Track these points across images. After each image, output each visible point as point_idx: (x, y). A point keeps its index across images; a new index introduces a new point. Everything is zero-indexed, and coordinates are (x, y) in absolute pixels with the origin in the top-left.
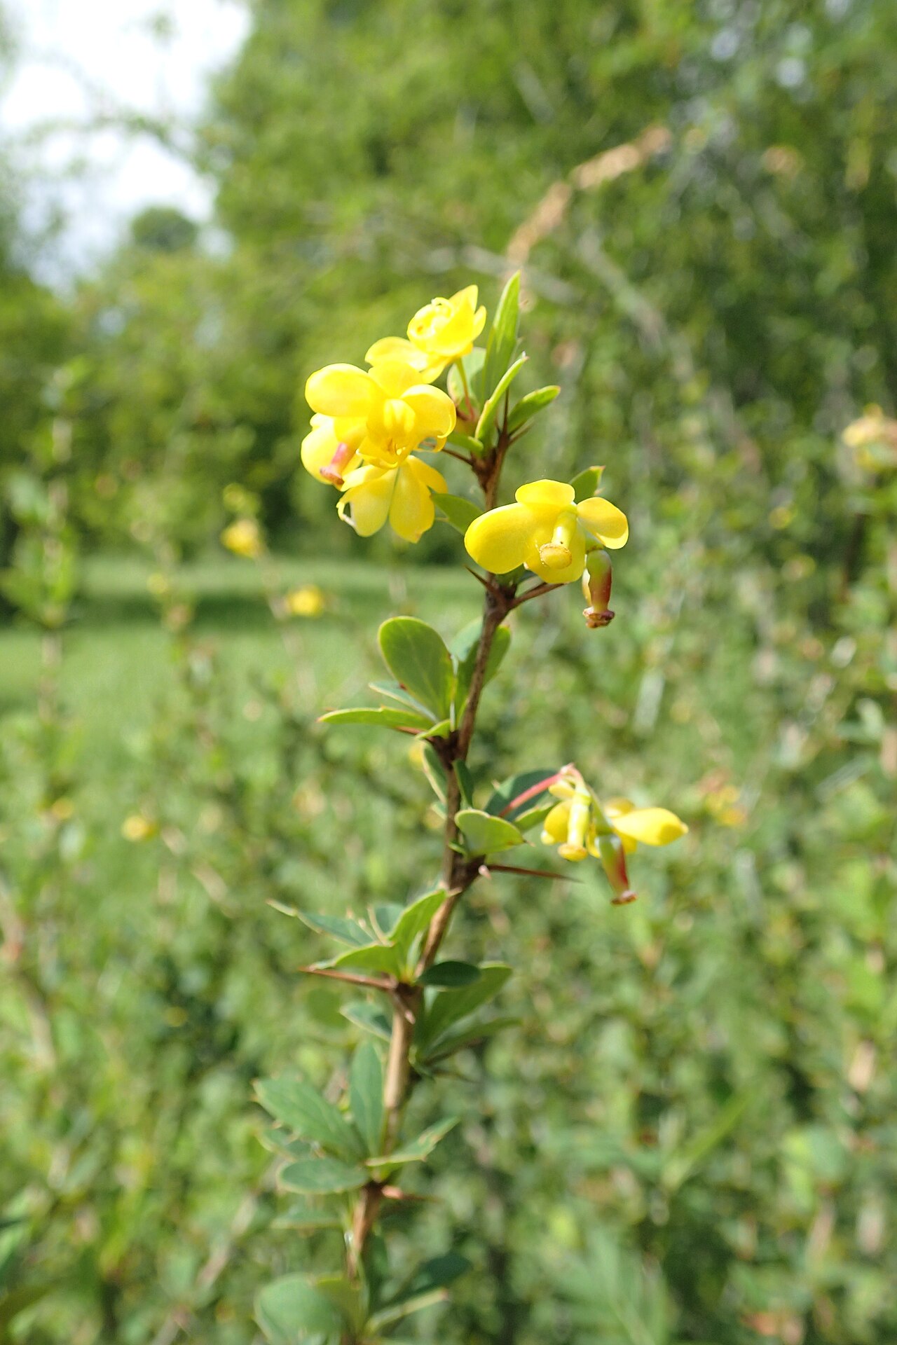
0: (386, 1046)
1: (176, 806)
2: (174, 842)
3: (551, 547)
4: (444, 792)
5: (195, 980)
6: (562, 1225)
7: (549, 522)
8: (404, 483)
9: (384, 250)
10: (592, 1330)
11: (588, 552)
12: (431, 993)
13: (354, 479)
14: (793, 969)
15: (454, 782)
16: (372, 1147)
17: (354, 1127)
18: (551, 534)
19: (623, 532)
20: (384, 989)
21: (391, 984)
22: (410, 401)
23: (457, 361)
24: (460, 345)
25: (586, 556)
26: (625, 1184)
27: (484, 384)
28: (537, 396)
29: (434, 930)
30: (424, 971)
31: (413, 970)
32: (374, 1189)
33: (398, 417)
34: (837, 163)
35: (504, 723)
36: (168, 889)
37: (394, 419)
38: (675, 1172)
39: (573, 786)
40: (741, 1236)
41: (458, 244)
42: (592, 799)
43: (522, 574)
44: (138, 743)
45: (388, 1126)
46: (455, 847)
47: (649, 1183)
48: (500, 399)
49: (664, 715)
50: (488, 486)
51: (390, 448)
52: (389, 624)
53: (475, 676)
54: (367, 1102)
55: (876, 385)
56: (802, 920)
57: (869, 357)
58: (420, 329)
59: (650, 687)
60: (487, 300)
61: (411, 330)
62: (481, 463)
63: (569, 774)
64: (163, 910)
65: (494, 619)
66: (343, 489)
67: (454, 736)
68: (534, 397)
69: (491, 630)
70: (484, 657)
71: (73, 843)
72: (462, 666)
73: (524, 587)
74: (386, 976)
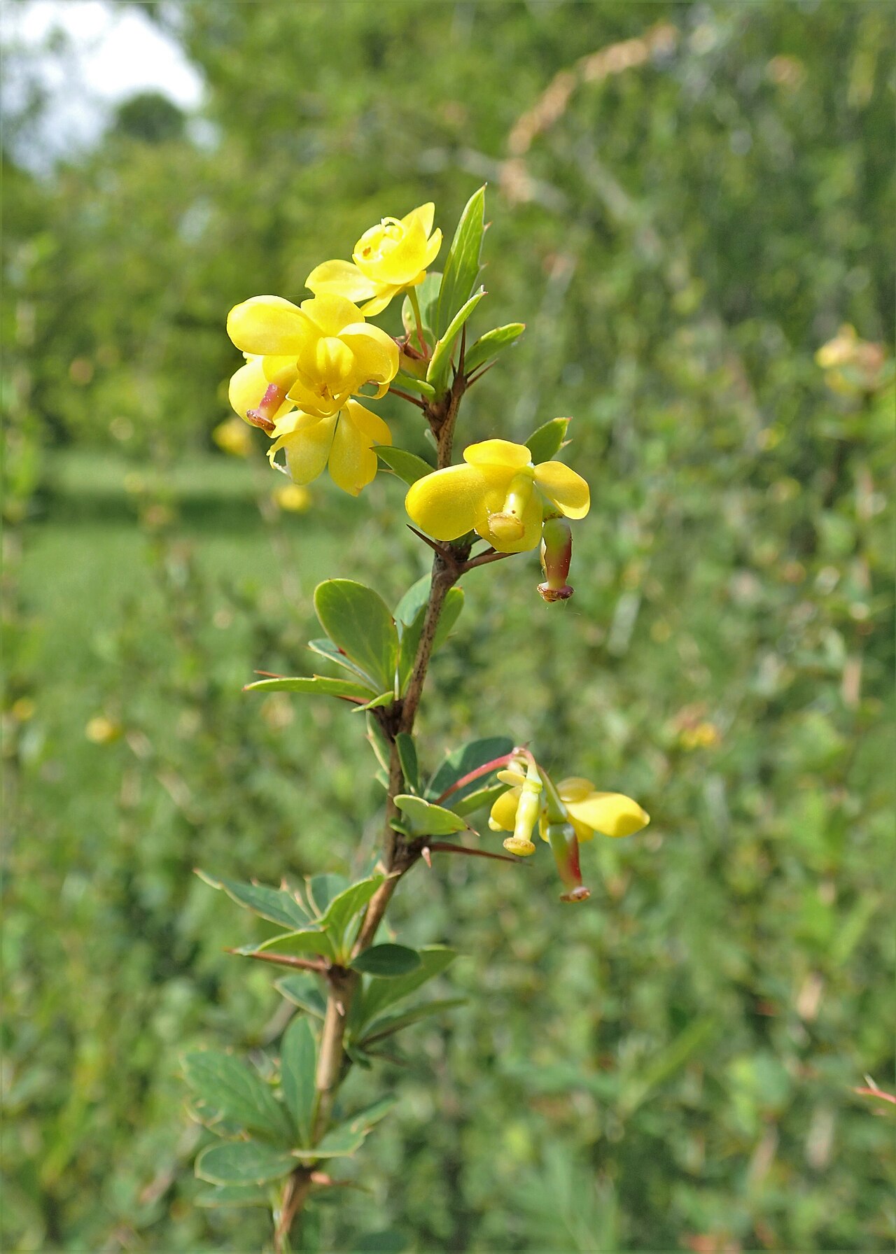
0: (321, 1024)
1: (144, 709)
2: (139, 746)
3: (501, 517)
4: (387, 763)
5: (155, 889)
6: (517, 1139)
7: (501, 483)
8: (344, 428)
9: (379, 146)
10: (543, 1243)
11: (545, 520)
12: (367, 978)
13: (286, 423)
14: (757, 898)
15: (395, 756)
16: (303, 1130)
17: (282, 1105)
18: (503, 499)
19: (586, 503)
20: (317, 971)
21: (325, 965)
22: (347, 340)
23: (406, 292)
24: (411, 272)
25: (543, 523)
26: (583, 1105)
27: (441, 313)
28: (499, 333)
29: (372, 910)
30: (360, 952)
31: (349, 952)
32: (302, 1173)
33: (333, 357)
34: (838, 77)
35: (478, 637)
36: (132, 793)
37: (328, 359)
38: (631, 1094)
39: (525, 768)
40: (690, 1154)
41: (453, 146)
42: (544, 787)
43: (471, 538)
44: (105, 645)
45: (319, 1108)
46: (395, 828)
47: (604, 1104)
48: (456, 336)
49: (641, 632)
50: (441, 435)
51: (324, 392)
52: (325, 586)
53: (422, 643)
54: (299, 1083)
55: (865, 307)
56: (768, 847)
57: (861, 281)
58: (367, 252)
59: (626, 609)
60: (444, 223)
61: (357, 255)
62: (433, 408)
63: (521, 755)
64: (126, 813)
65: (444, 582)
66: (273, 435)
67: (397, 707)
68: (495, 335)
69: (441, 594)
70: (433, 624)
71: (32, 747)
72: (408, 632)
73: (477, 549)
74: (321, 958)
